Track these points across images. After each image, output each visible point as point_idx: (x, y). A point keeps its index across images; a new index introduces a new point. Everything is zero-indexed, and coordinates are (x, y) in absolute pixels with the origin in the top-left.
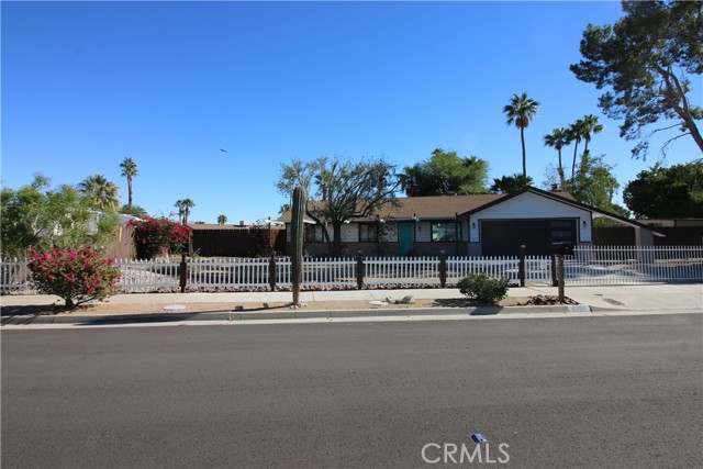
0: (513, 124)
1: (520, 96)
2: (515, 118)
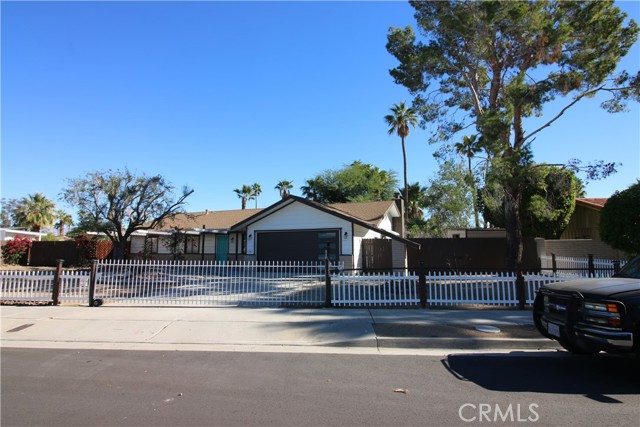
0: (395, 133)
1: (398, 105)
2: (396, 128)
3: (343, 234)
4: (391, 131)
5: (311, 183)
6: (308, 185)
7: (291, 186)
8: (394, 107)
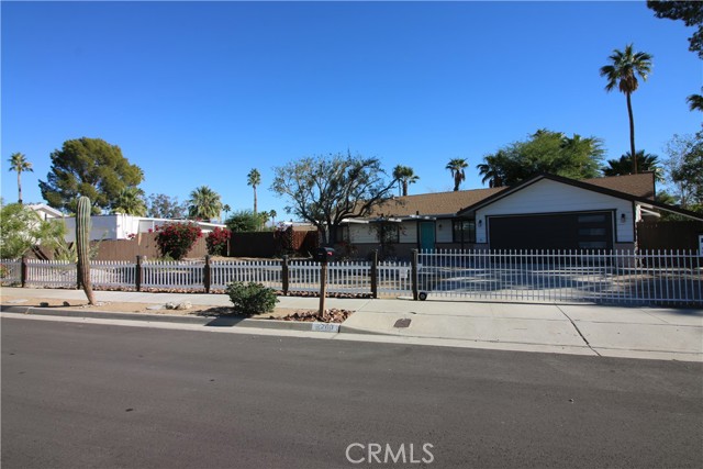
0: (616, 88)
1: (623, 51)
2: (618, 81)
3: (619, 216)
4: (610, 86)
5: (491, 160)
6: (486, 163)
7: (466, 165)
8: (616, 54)
